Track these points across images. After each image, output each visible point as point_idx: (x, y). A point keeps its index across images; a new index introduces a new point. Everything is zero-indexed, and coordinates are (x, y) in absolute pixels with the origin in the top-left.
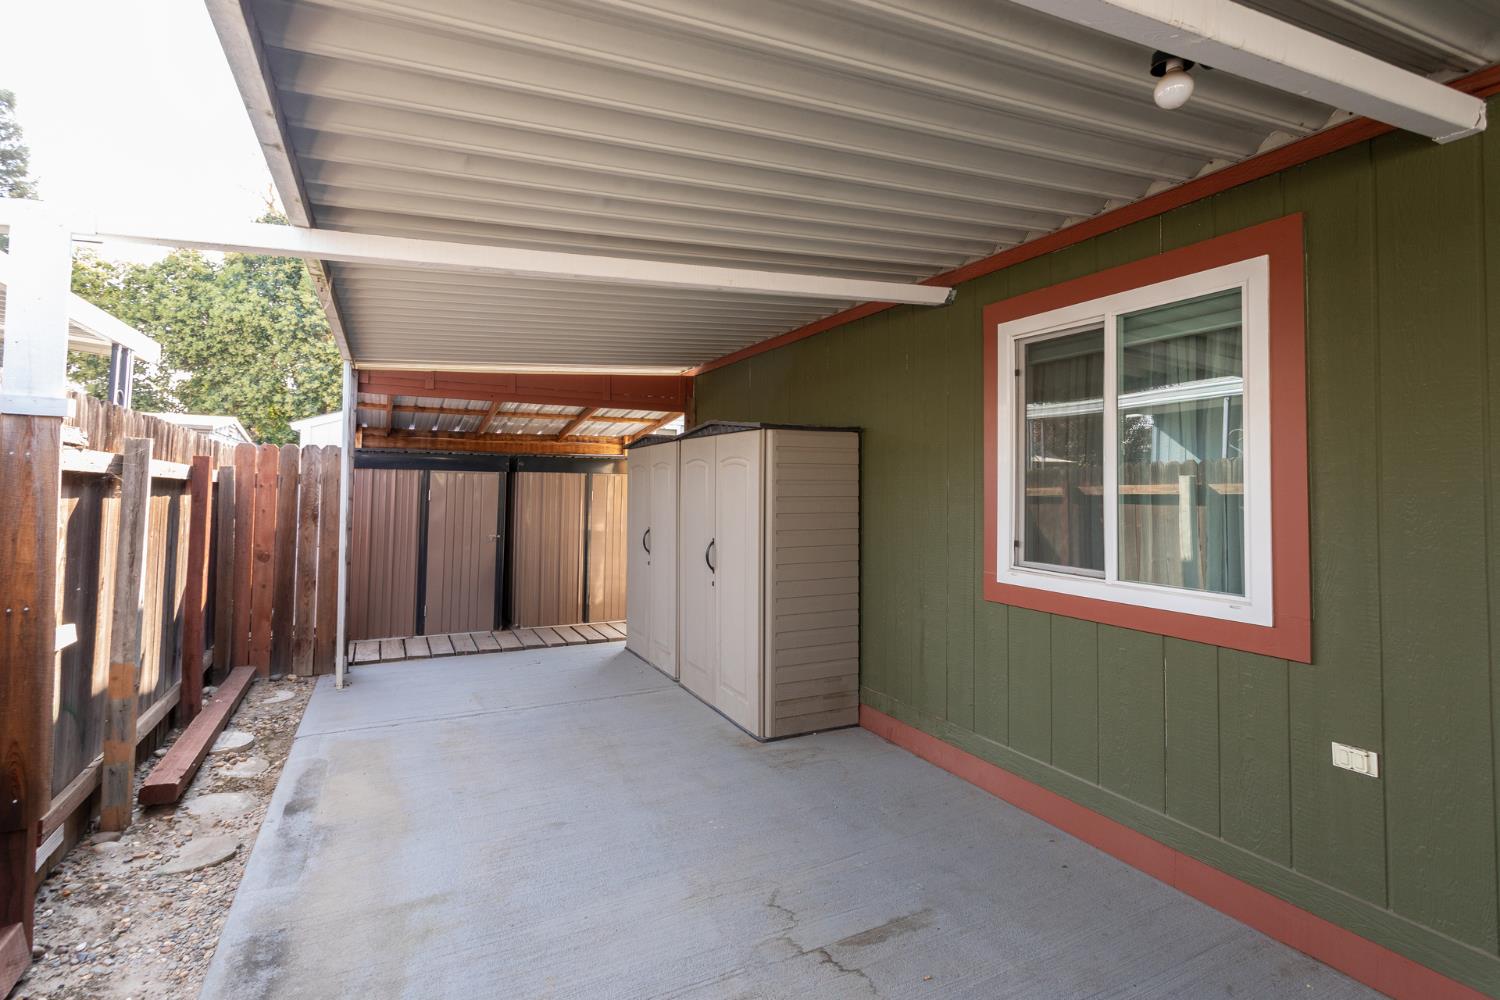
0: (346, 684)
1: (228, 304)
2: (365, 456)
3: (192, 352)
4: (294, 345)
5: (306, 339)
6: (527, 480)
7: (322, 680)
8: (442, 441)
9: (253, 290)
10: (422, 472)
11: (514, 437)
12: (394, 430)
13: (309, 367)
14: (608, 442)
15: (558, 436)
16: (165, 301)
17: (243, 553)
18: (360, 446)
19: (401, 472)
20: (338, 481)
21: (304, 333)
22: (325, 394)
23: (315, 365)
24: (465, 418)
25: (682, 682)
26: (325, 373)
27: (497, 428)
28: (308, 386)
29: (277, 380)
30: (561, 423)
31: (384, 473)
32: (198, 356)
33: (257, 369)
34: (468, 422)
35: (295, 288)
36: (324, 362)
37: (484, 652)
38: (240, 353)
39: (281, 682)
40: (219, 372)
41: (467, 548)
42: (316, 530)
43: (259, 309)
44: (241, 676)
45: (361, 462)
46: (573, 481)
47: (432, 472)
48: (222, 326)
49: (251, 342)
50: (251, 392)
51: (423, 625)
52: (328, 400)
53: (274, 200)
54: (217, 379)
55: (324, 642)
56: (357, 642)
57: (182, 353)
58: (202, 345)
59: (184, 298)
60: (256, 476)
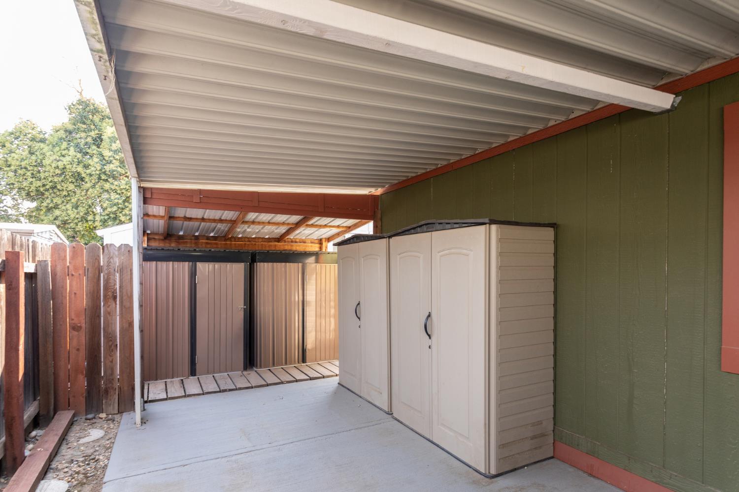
0: (143, 421)
1: (55, 157)
2: (150, 252)
3: (33, 188)
4: (99, 184)
5: (107, 180)
6: (264, 269)
7: (125, 416)
8: (202, 242)
9: (72, 149)
10: (191, 263)
11: (250, 239)
12: (168, 235)
13: (110, 198)
14: (312, 243)
15: (280, 239)
16: (13, 155)
17: (61, 325)
18: (146, 246)
19: (176, 264)
20: (131, 270)
21: (105, 176)
22: (121, 215)
23: (113, 196)
24: (219, 225)
25: (394, 415)
26: (120, 201)
27: (239, 233)
28: (109, 210)
29: (90, 207)
30: (283, 229)
31: (164, 264)
32: (37, 191)
33: (76, 199)
34: (220, 228)
35: (99, 147)
36: (120, 194)
37: (240, 389)
38: (65, 189)
39: (94, 421)
40: (52, 201)
41: (223, 316)
42: (116, 307)
43: (76, 160)
44: (62, 419)
45: (148, 256)
46: (293, 268)
47: (197, 263)
48: (51, 171)
49: (71, 182)
50: (73, 214)
51: (195, 369)
52: (123, 218)
53: (82, 90)
54: (50, 206)
55: (126, 388)
56: (150, 382)
57: (27, 189)
58: (39, 183)
59: (26, 153)
60: (68, 267)
